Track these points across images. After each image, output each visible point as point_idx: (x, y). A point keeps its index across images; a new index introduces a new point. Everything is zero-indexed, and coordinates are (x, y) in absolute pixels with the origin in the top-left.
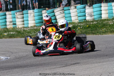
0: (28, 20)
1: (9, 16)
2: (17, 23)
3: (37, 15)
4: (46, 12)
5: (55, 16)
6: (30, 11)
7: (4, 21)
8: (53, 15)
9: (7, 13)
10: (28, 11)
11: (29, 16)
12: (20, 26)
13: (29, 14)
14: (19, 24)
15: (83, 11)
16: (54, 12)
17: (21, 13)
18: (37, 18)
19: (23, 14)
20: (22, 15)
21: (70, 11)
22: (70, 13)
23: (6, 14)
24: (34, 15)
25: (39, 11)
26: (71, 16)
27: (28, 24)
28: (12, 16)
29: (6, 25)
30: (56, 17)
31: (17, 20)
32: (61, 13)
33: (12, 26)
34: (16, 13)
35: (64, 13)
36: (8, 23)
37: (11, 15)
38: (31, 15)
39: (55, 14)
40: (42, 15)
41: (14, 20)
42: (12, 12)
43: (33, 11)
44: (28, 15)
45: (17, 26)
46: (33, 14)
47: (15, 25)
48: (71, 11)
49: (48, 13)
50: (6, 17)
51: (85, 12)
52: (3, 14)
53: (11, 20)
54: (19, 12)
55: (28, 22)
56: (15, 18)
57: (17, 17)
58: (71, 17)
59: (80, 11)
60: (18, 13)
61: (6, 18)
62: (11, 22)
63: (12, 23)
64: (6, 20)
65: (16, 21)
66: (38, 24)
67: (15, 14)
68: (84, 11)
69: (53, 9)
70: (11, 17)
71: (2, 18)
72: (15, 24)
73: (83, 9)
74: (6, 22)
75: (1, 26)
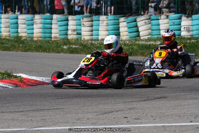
0: (99, 30)
1: (72, 21)
2: (83, 33)
3: (112, 24)
4: (124, 20)
5: (137, 26)
6: (103, 17)
7: (64, 28)
8: (135, 25)
9: (70, 17)
10: (99, 18)
11: (100, 25)
12: (87, 38)
13: (100, 22)
14: (86, 35)
15: (177, 24)
16: (136, 21)
17: (89, 19)
18: (111, 27)
20: (91, 22)
21: (159, 22)
22: (159, 25)
23: (68, 18)
24: (107, 23)
25: (116, 18)
26: (161, 28)
27: (98, 35)
28: (77, 22)
29: (67, 35)
30: (138, 29)
31: (83, 29)
32: (146, 23)
33: (75, 37)
34: (83, 19)
35: (150, 24)
36: (70, 32)
37: (75, 20)
38: (103, 23)
39: (137, 24)
40: (119, 25)
41: (78, 29)
42: (77, 17)
43: (107, 18)
44: (99, 23)
45: (83, 37)
47: (79, 36)
48: (161, 22)
49: (128, 22)
50: (68, 23)
51: (180, 25)
52: (64, 19)
53: (75, 27)
54: (87, 17)
55: (98, 33)
56: (81, 25)
57: (83, 25)
58: (160, 30)
59: (174, 23)
60: (85, 19)
61: (68, 25)
62: (74, 30)
63: (75, 33)
64: (67, 27)
65: (81, 30)
67: (80, 20)
68: (179, 23)
69: (135, 17)
70: (75, 24)
71: (62, 25)
72: (80, 34)
73: (178, 20)
74: (67, 30)
75: (60, 35)
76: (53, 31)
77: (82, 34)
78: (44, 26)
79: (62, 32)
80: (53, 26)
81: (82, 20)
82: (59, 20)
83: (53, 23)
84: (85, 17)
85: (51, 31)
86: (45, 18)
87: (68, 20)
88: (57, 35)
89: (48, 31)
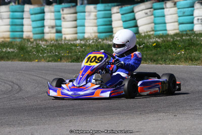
0: (84, 26)
1: (49, 14)
2: (64, 30)
3: (101, 16)
4: (118, 11)
5: (134, 19)
6: (90, 8)
7: (39, 23)
8: (132, 18)
9: (47, 8)
10: (84, 8)
11: (86, 18)
12: (68, 37)
13: (86, 14)
14: (68, 33)
16: (133, 12)
17: (72, 10)
18: (101, 21)
19: (76, 13)
20: (75, 15)
21: (164, 12)
22: (164, 16)
23: (43, 10)
24: (96, 16)
25: (107, 8)
26: (166, 21)
27: (84, 33)
28: (55, 16)
29: (43, 33)
30: (136, 23)
31: (64, 24)
32: (146, 13)
33: (54, 36)
34: (63, 10)
35: (152, 15)
36: (46, 30)
37: (53, 12)
38: (89, 15)
39: (134, 15)
40: (111, 17)
41: (58, 24)
42: (55, 7)
43: (95, 8)
44: (85, 16)
45: (64, 36)
46: (94, 13)
47: (59, 34)
48: (166, 11)
49: (122, 12)
50: (44, 16)
51: (193, 15)
52: (39, 11)
53: (53, 23)
54: (70, 7)
55: (84, 29)
56: (60, 19)
57: (64, 18)
58: (165, 23)
59: (184, 13)
60: (66, 11)
61: (44, 20)
62: (53, 27)
63: (54, 30)
64: (44, 23)
65: (61, 26)
66: (101, 34)
67: (59, 12)
68: (191, 13)
69: (132, 6)
71: (37, 19)
72: (59, 32)
73: (190, 9)
74: (43, 26)
75: (34, 34)
76: (25, 28)
77: (63, 32)
78: (12, 22)
79: (37, 29)
80: (25, 22)
81: (61, 12)
82: (32, 12)
83: (24, 17)
84: (66, 8)
85: (22, 28)
86: (14, 10)
87: (44, 12)
88: (31, 35)
89: (18, 28)
